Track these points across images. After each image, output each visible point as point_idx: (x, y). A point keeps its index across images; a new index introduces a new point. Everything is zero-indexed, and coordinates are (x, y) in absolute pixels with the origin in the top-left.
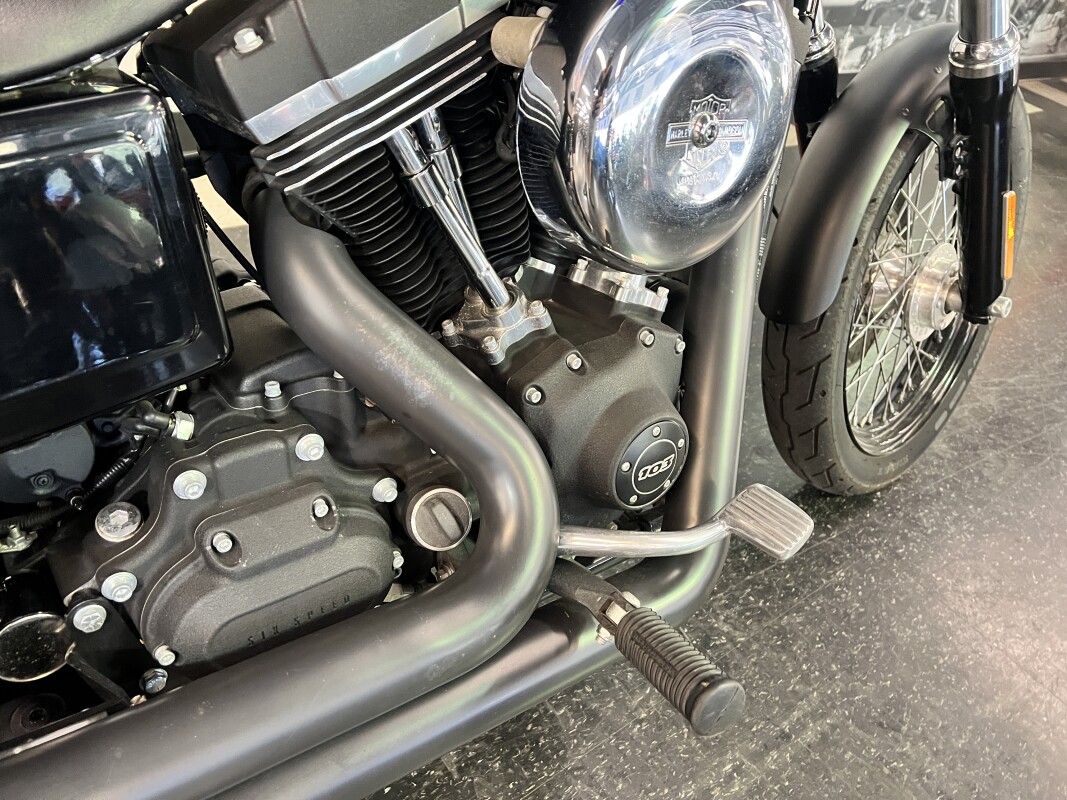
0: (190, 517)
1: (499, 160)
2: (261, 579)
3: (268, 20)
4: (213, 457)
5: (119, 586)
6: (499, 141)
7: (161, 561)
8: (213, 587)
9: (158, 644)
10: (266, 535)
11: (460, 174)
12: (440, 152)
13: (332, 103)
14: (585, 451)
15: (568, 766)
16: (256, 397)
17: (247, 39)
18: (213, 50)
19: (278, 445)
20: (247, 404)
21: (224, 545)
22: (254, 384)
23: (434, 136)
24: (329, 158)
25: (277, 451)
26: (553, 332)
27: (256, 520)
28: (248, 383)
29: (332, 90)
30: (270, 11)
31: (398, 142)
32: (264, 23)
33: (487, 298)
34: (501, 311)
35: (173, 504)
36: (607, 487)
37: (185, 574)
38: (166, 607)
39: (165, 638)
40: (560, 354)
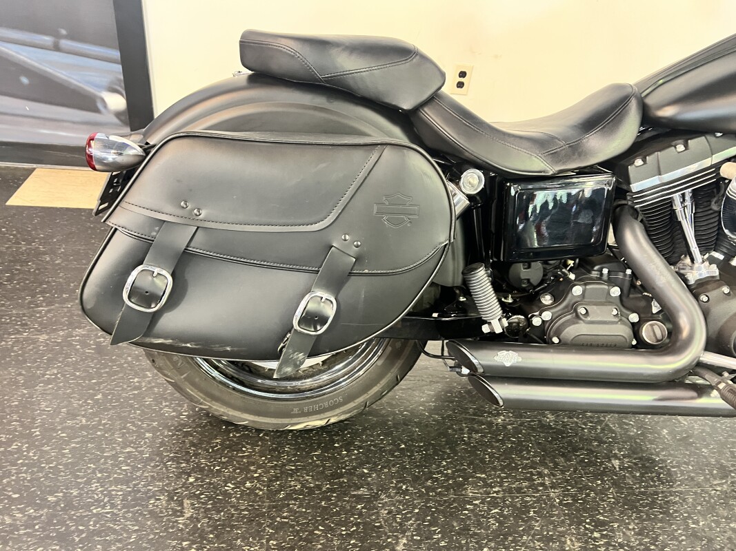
0: (573, 301)
1: (711, 209)
2: (591, 325)
3: (647, 157)
4: (585, 285)
5: (547, 316)
6: (713, 203)
7: (560, 313)
8: (577, 323)
9: (554, 336)
10: (597, 313)
11: (694, 212)
12: (688, 203)
13: (659, 183)
14: (722, 326)
15: (674, 490)
16: (599, 273)
17: (639, 162)
18: (627, 164)
19: (606, 287)
20: (594, 274)
21: (584, 312)
22: (599, 268)
23: (688, 198)
24: (652, 199)
25: (605, 289)
26: (718, 278)
27: (595, 307)
28: (596, 268)
29: (660, 179)
30: (649, 155)
31: (675, 198)
32: (646, 158)
33: (692, 260)
34: (696, 265)
35: (570, 295)
36: (729, 342)
37: (569, 317)
38: (560, 326)
39: (558, 335)
40: (720, 286)
